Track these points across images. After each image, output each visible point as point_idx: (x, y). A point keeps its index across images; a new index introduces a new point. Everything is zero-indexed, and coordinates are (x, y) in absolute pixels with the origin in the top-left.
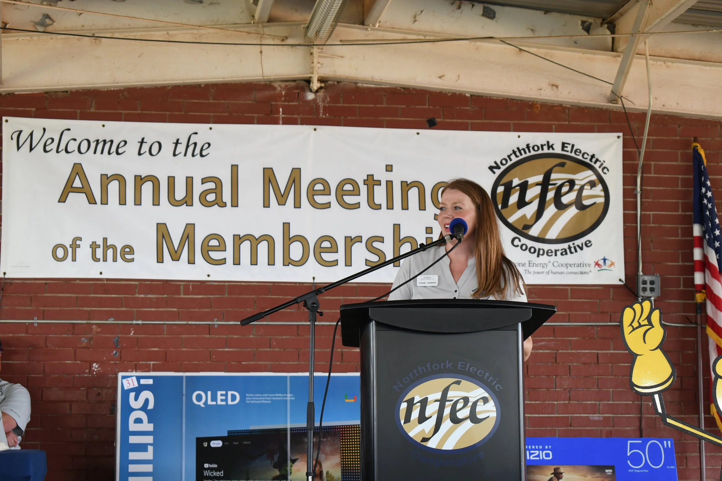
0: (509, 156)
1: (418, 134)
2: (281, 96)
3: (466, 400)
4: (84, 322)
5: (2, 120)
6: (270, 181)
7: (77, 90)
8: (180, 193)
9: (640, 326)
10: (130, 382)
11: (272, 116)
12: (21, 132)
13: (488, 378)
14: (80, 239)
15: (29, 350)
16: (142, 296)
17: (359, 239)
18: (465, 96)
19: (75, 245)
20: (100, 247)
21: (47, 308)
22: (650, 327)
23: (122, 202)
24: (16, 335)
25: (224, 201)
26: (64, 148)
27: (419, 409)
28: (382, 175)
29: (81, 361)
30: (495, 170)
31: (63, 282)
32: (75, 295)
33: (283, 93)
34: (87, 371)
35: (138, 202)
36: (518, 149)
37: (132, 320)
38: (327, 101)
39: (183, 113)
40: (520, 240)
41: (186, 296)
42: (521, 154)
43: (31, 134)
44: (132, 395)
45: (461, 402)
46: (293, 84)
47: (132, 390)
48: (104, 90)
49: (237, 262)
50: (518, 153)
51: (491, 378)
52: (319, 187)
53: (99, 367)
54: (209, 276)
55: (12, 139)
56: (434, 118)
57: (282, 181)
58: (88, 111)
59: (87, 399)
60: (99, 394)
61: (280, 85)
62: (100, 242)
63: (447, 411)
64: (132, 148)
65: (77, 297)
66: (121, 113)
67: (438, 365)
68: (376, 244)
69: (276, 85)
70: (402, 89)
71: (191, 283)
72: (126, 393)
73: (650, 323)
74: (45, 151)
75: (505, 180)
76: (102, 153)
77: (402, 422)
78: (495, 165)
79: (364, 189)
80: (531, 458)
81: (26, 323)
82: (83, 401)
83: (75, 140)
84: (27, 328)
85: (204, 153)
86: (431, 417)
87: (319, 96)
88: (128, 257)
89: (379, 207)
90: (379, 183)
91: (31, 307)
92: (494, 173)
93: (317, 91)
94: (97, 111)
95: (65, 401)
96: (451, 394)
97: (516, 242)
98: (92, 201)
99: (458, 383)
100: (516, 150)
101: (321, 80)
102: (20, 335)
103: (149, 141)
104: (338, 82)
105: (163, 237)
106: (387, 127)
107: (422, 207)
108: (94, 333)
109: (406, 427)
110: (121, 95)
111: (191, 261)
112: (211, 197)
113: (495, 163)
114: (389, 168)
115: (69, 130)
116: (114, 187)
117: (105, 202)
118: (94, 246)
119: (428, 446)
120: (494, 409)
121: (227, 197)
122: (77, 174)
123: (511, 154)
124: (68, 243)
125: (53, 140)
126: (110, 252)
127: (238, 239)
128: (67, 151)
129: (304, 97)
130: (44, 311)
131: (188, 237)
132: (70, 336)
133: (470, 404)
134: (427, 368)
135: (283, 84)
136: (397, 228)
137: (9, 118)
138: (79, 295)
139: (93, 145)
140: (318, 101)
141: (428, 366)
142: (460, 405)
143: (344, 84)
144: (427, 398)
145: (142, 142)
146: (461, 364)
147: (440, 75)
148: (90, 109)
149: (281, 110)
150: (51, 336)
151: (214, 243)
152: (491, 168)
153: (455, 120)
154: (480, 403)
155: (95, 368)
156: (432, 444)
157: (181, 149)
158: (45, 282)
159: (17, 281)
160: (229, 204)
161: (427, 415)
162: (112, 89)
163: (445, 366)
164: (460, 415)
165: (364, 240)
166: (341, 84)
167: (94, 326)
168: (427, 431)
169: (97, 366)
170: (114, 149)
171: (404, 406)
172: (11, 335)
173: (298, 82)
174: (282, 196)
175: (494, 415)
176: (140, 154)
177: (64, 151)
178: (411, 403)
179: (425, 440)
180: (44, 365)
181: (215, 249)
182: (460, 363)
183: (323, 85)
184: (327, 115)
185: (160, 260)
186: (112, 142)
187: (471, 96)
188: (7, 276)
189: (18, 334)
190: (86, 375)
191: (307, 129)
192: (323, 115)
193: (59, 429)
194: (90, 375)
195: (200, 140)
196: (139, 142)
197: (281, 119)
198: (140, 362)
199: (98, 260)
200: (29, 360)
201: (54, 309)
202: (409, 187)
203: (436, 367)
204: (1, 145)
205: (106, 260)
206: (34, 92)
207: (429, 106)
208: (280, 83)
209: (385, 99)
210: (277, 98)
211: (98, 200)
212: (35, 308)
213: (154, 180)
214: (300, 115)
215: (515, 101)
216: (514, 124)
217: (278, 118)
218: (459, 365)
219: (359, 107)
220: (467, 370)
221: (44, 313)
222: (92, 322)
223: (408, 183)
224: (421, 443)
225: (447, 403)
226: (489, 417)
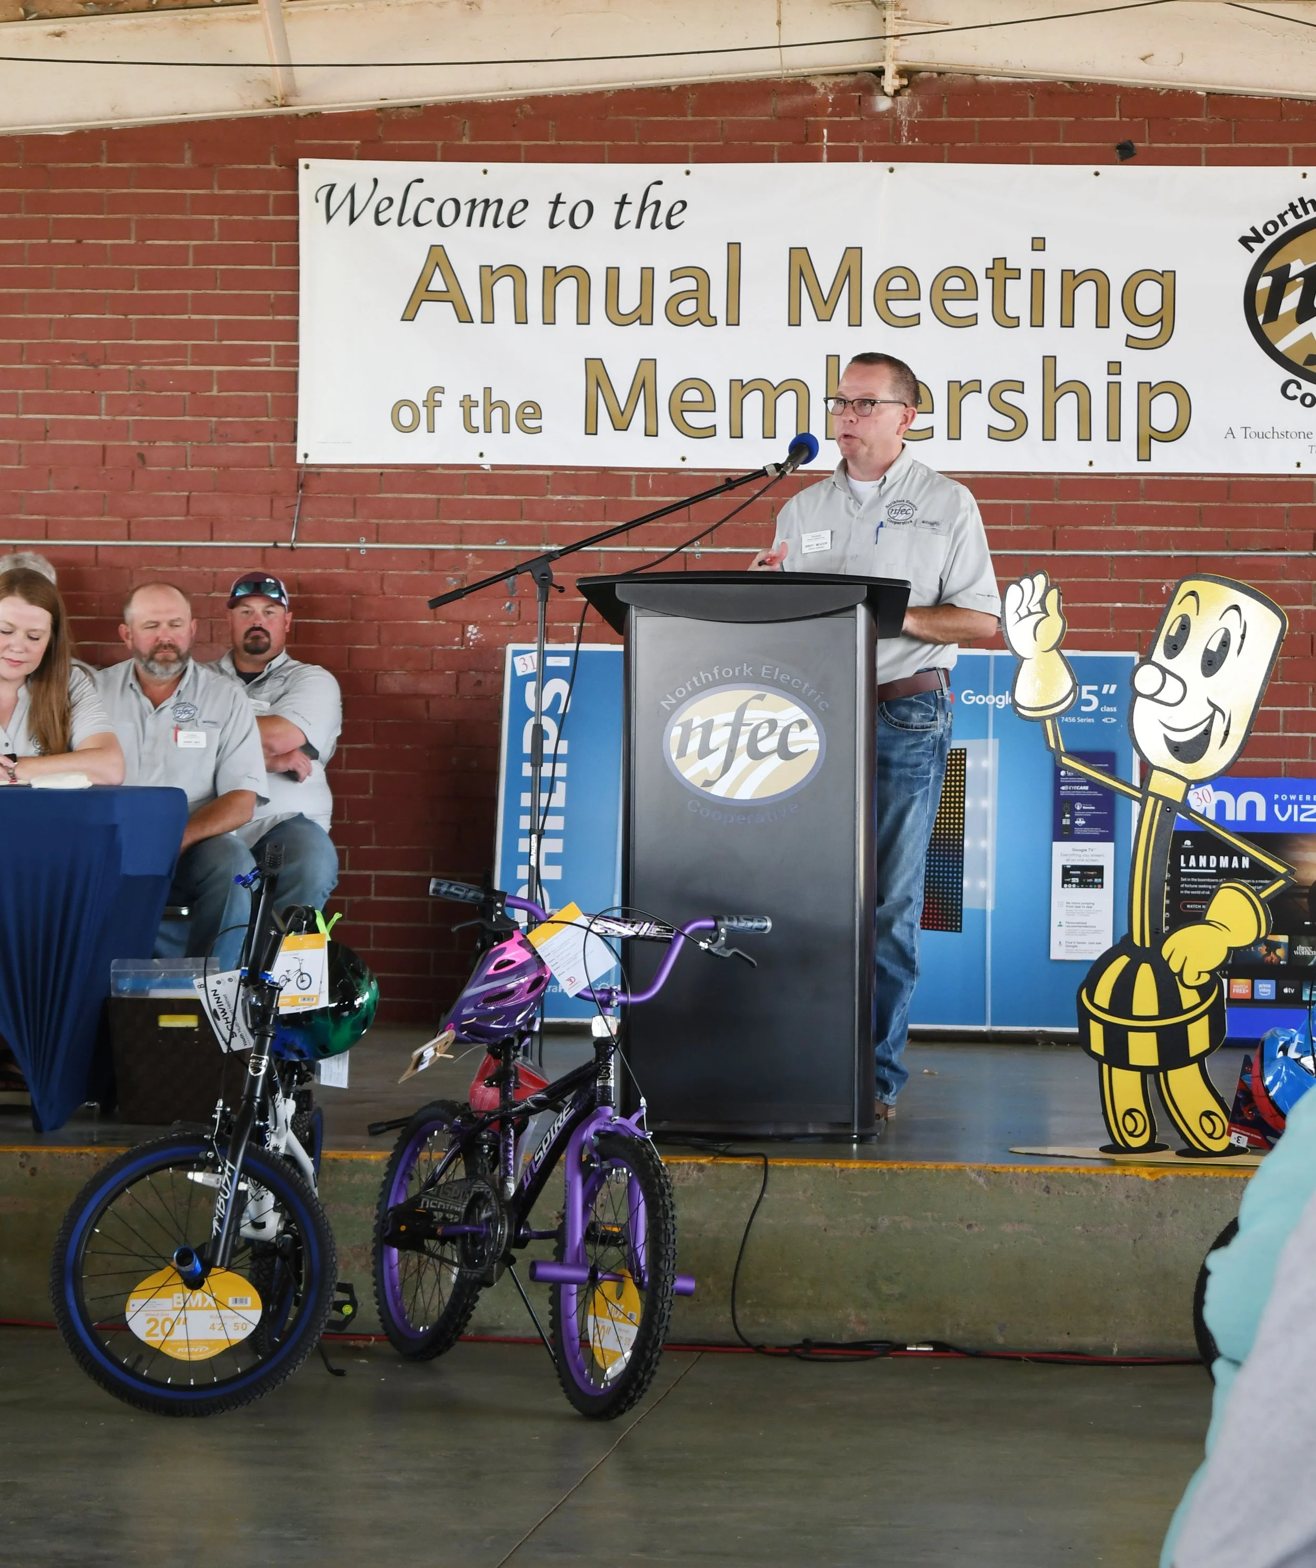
0: (1281, 217)
1: (1097, 174)
2: (824, 103)
3: (773, 724)
4: (452, 547)
5: (298, 165)
6: (802, 274)
7: (436, 104)
8: (629, 301)
9: (1030, 613)
10: (528, 661)
11: (807, 144)
12: (333, 186)
13: (808, 690)
14: (441, 390)
15: (352, 599)
16: (559, 497)
17: (975, 386)
18: (1195, 94)
19: (432, 403)
20: (477, 406)
21: (382, 521)
23: (521, 318)
24: (328, 571)
25: (712, 315)
26: (412, 216)
27: (700, 735)
28: (1021, 258)
29: (448, 621)
30: (1252, 244)
31: (413, 471)
32: (434, 496)
33: (830, 98)
34: (457, 639)
35: (549, 318)
36: (1301, 200)
37: (539, 544)
38: (915, 112)
39: (636, 143)
40: (1299, 387)
41: (641, 499)
42: (1307, 212)
43: (352, 191)
44: (531, 687)
45: (766, 727)
46: (849, 80)
47: (530, 677)
48: (488, 103)
49: (737, 433)
50: (1300, 210)
51: (812, 691)
52: (898, 284)
53: (479, 631)
54: (683, 459)
55: (317, 201)
56: (1130, 142)
57: (826, 273)
58: (457, 143)
59: (457, 692)
60: (479, 683)
61: (823, 84)
62: (478, 396)
63: (743, 741)
64: (539, 213)
65: (439, 500)
66: (519, 146)
67: (730, 670)
68: (1008, 397)
69: (816, 83)
70: (1066, 84)
71: (651, 473)
72: (520, 683)
73: (1044, 610)
74: (379, 223)
75: (1273, 265)
76: (482, 224)
77: (674, 756)
78: (1252, 235)
79: (985, 287)
80: (1302, 819)
81: (346, 548)
82: (451, 696)
83: (431, 200)
84: (347, 557)
85: (674, 221)
86: (718, 749)
87: (901, 103)
88: (530, 423)
89: (1015, 322)
90: (1017, 274)
91: (354, 518)
92: (1251, 250)
93: (897, 93)
94: (474, 143)
95: (416, 695)
96: (749, 715)
97: (1292, 390)
98: (465, 317)
99: (761, 698)
100: (1297, 203)
101: (903, 72)
102: (336, 571)
103: (570, 200)
104: (940, 74)
105: (598, 384)
106: (1036, 162)
107: (1102, 321)
108: (470, 568)
109: (679, 764)
110: (518, 110)
111: (651, 432)
112: (688, 307)
113: (1253, 230)
114: (1039, 244)
115: (421, 181)
116: (504, 289)
117: (488, 319)
118: (467, 404)
119: (712, 792)
120: (817, 738)
121: (718, 307)
122: (437, 265)
123: (1286, 213)
124: (419, 398)
125: (391, 200)
126: (497, 415)
127: (740, 389)
128: (417, 223)
129: (871, 106)
130: (377, 525)
131: (643, 385)
132: (426, 573)
133: (779, 730)
134: (713, 675)
135: (830, 81)
136: (1050, 363)
137: (311, 162)
138: (442, 497)
139: (465, 210)
140: (899, 113)
141: (716, 671)
142: (763, 732)
143: (951, 77)
144: (712, 721)
145: (557, 202)
146: (767, 669)
147: (1143, 55)
148: (461, 139)
149: (825, 131)
150: (390, 572)
151: (693, 395)
152: (1244, 241)
153: (1173, 145)
154: (795, 729)
155: (472, 634)
156: (719, 790)
157: (630, 213)
158: (381, 471)
159: (328, 470)
160: (722, 320)
161: (712, 746)
162: (503, 100)
163: (741, 671)
164: (763, 747)
165: (986, 389)
166: (945, 78)
167: (470, 555)
168: (711, 771)
169: (475, 631)
170: (503, 217)
171: (676, 732)
172: (318, 571)
173: (859, 75)
174: (826, 303)
175: (816, 747)
176: (552, 226)
177: (411, 222)
178: (687, 728)
179: (709, 783)
180: (379, 626)
181: (696, 408)
182: (764, 668)
183: (905, 82)
184: (917, 140)
185: (591, 429)
186: (500, 202)
187: (1208, 93)
188: (310, 461)
189: (331, 569)
190: (455, 648)
191: (877, 169)
192: (908, 140)
193: (408, 747)
194: (464, 648)
195: (666, 196)
196: (551, 203)
197: (825, 151)
198: (556, 624)
199: (476, 430)
200: (352, 618)
201: (397, 522)
202: (1078, 280)
203: (727, 673)
204: (296, 211)
205: (488, 430)
206: (358, 110)
207: (1121, 117)
208: (824, 79)
209: (1031, 104)
210: (817, 108)
211: (476, 316)
212: (361, 520)
213: (580, 274)
214: (863, 141)
215: (1299, 102)
216: (1295, 149)
217: (820, 149)
218: (764, 671)
219: (979, 122)
220: (775, 678)
221: (378, 529)
222: (465, 547)
223: (1076, 273)
224: (703, 788)
225: (743, 729)
226: (807, 750)
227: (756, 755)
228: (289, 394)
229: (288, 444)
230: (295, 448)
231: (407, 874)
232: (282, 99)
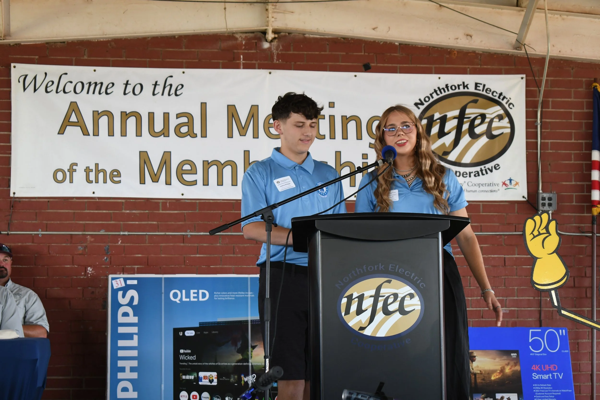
0: (431, 95)
1: (356, 76)
2: (241, 45)
3: (396, 296)
4: (80, 233)
5: (11, 66)
6: (233, 116)
7: (72, 41)
8: (159, 126)
9: (540, 234)
10: (119, 282)
11: (234, 62)
12: (26, 76)
13: (414, 278)
14: (76, 165)
15: (35, 256)
16: (128, 211)
18: (394, 44)
19: (72, 169)
20: (92, 171)
21: (49, 222)
22: (548, 235)
23: (111, 133)
24: (24, 244)
25: (195, 133)
26: (62, 89)
27: (357, 303)
29: (78, 265)
30: (419, 106)
31: (63, 200)
32: (72, 211)
33: (244, 42)
34: (83, 273)
35: (124, 133)
36: (439, 88)
37: (119, 232)
38: (279, 49)
39: (161, 60)
41: (164, 212)
42: (441, 93)
43: (35, 78)
44: (120, 293)
45: (392, 298)
46: (251, 35)
47: (120, 289)
48: (95, 41)
49: (206, 183)
50: (438, 92)
51: (416, 278)
53: (93, 270)
54: (183, 195)
55: (19, 82)
56: (369, 63)
57: (243, 116)
58: (82, 58)
59: (83, 296)
60: (93, 293)
62: (93, 167)
63: (380, 305)
64: (119, 89)
65: (74, 213)
66: (109, 60)
69: (238, 36)
70: (342, 39)
71: (168, 201)
72: (115, 292)
73: (548, 232)
74: (47, 92)
75: (428, 114)
76: (94, 93)
77: (343, 314)
78: (419, 102)
81: (32, 234)
82: (80, 299)
83: (71, 82)
84: (33, 238)
85: (178, 93)
86: (367, 310)
87: (273, 45)
88: (116, 179)
89: (323, 137)
90: (323, 117)
91: (36, 220)
92: (419, 108)
93: (272, 41)
94: (89, 58)
95: (65, 299)
96: (383, 291)
98: (85, 133)
99: (389, 282)
100: (437, 89)
101: (275, 32)
102: (28, 244)
103: (132, 83)
104: (289, 33)
105: (145, 162)
106: (330, 71)
107: (359, 137)
108: (88, 242)
109: (346, 318)
110: (109, 45)
111: (168, 183)
112: (184, 130)
113: (420, 100)
114: (332, 105)
115: (66, 74)
116: (104, 121)
117: (96, 133)
118: (88, 170)
119: (364, 333)
120: (419, 303)
121: (197, 129)
122: (73, 110)
123: (433, 93)
124: (66, 168)
125: (53, 82)
126: (101, 175)
127: (207, 165)
128: (65, 92)
129: (261, 46)
130: (47, 224)
131: (165, 163)
132: (69, 245)
133: (399, 299)
134: (363, 270)
135: (244, 36)
136: (338, 154)
137: (17, 65)
138: (75, 211)
139: (86, 87)
140: (273, 49)
141: (364, 267)
142: (390, 300)
143: (294, 35)
144: (363, 294)
145: (127, 84)
146: (392, 266)
147: (374, 27)
148: (83, 56)
149: (242, 57)
150: (53, 244)
151: (187, 167)
152: (416, 104)
153: (386, 65)
154: (407, 298)
155: (90, 271)
156: (368, 332)
157: (159, 89)
158: (48, 200)
159: (24, 200)
160: (199, 135)
161: (364, 308)
162: (102, 40)
163: (378, 268)
164: (391, 308)
166: (291, 35)
167: (89, 237)
168: (363, 322)
169: (91, 270)
170: (103, 90)
171: (344, 301)
172: (20, 244)
173: (255, 33)
174: (243, 128)
175: (418, 308)
176: (125, 94)
177: (62, 92)
178: (350, 299)
179: (362, 329)
180: (48, 269)
181: (188, 172)
182: (390, 265)
183: (276, 36)
184: (280, 61)
185: (142, 181)
186: (102, 84)
187: (400, 44)
188: (16, 196)
189: (26, 243)
190: (82, 277)
191: (264, 72)
192: (276, 61)
193: (61, 321)
194: (86, 277)
195: (175, 82)
196: (124, 84)
197: (242, 65)
198: (127, 266)
199: (91, 182)
200: (35, 265)
201: (55, 222)
202: (348, 120)
203: (371, 268)
204: (10, 87)
205: (97, 182)
206: (37, 43)
207: (364, 53)
208: (241, 35)
209: (328, 47)
210: (238, 46)
211: (91, 132)
212: (39, 222)
213: (137, 116)
214: (258, 61)
215: (436, 48)
216: (435, 68)
217: (240, 63)
218: (390, 267)
219: (306, 54)
220: (396, 271)
221: (47, 226)
222: (87, 233)
223: (348, 117)
224: (359, 331)
225: (380, 298)
226: (414, 309)
227: (387, 313)
228: (6, 166)
229: (6, 188)
230: (10, 190)
231: (61, 378)
232: (4, 37)
